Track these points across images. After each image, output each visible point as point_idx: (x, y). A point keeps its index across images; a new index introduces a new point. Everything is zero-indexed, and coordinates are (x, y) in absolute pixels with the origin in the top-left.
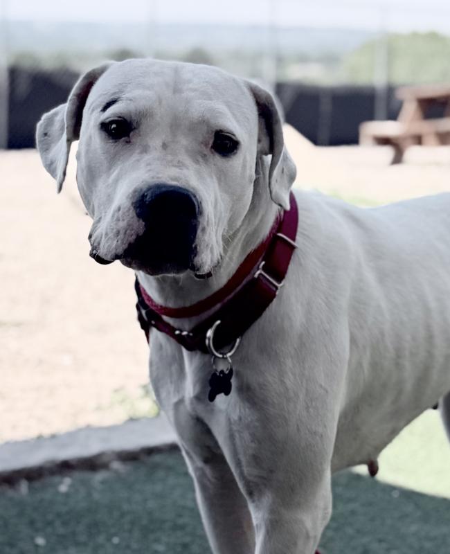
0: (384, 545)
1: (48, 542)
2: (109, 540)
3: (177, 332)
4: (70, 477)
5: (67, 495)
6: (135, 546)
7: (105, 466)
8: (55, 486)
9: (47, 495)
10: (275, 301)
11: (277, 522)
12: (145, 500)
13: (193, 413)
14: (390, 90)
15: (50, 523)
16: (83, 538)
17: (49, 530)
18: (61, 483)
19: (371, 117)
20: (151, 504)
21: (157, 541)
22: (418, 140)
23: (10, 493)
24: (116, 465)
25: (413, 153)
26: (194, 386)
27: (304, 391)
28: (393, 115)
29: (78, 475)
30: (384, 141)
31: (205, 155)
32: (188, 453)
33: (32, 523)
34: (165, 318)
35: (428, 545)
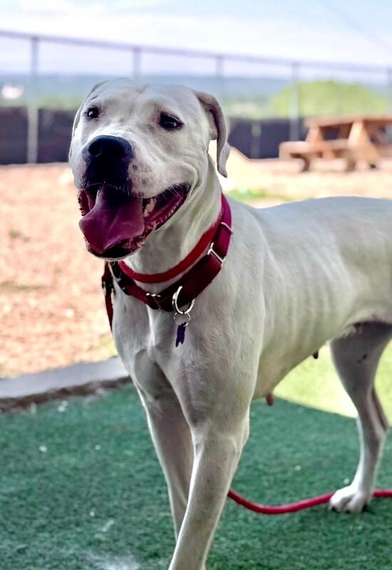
0: (291, 449)
1: (48, 449)
2: (93, 447)
3: (148, 294)
4: (67, 400)
5: (64, 414)
6: (111, 452)
7: (92, 392)
8: (57, 407)
9: (50, 414)
10: (220, 273)
11: (213, 442)
12: (120, 417)
13: (152, 359)
14: (301, 121)
15: (51, 435)
16: (73, 447)
17: (50, 440)
18: (60, 405)
19: (287, 139)
20: (125, 420)
21: (128, 448)
22: (320, 155)
23: (24, 413)
24: (101, 391)
25: (318, 164)
26: (156, 337)
27: (240, 342)
28: (302, 137)
29: (73, 399)
30: (297, 156)
31: (152, 128)
32: (142, 392)
33: (38, 435)
34: (138, 283)
35: (323, 448)
